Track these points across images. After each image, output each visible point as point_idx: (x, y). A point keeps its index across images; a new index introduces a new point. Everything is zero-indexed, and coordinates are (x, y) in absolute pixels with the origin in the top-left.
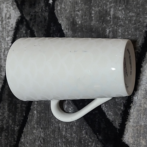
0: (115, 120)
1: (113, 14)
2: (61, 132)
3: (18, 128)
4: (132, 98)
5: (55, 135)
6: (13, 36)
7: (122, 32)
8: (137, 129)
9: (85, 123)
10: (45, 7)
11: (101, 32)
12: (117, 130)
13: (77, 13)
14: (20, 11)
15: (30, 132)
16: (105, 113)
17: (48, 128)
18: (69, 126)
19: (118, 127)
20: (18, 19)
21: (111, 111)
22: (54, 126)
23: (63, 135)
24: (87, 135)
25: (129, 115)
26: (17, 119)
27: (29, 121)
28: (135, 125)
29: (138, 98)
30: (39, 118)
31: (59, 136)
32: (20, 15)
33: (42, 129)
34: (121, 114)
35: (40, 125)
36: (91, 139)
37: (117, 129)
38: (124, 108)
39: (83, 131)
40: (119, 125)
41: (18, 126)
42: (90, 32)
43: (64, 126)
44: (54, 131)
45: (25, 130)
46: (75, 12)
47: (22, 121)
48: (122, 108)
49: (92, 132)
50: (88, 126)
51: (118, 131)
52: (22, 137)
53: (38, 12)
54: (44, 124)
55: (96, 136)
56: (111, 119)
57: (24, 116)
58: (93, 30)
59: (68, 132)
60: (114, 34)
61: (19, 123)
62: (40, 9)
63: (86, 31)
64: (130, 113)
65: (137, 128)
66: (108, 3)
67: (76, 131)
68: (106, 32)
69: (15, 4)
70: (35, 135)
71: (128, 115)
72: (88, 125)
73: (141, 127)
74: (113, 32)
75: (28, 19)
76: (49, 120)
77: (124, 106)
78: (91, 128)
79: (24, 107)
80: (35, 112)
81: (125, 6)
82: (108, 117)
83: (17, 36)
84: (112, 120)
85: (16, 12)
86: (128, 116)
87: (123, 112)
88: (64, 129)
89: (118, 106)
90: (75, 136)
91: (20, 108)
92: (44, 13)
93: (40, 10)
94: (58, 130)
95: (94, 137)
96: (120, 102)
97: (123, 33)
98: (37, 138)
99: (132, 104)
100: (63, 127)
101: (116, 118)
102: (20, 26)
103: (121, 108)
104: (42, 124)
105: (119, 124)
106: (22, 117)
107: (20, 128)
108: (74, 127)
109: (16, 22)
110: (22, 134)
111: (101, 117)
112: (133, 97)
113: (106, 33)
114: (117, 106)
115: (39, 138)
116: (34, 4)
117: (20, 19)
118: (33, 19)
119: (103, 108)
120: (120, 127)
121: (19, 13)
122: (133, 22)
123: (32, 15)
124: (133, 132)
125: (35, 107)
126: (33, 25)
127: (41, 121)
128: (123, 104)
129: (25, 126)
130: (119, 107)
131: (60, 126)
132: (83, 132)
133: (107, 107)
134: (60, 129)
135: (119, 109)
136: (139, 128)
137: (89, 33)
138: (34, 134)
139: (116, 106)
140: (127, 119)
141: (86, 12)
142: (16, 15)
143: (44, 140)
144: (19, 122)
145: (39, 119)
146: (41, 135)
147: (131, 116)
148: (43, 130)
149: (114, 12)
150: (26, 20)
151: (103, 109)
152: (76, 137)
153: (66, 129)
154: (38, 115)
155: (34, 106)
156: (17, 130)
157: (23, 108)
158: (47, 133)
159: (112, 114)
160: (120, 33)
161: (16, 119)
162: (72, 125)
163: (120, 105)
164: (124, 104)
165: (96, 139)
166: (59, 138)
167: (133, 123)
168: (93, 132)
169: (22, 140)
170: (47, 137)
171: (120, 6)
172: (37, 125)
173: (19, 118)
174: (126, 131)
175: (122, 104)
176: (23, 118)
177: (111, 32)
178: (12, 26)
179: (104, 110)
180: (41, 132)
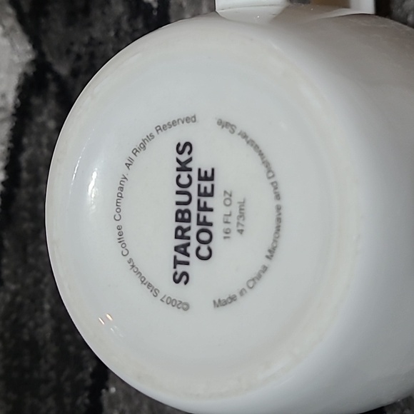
6: (11, 141)
10: (129, 20)
14: (30, 42)
20: (25, 74)
32: (30, 57)
53: (100, 43)
62: (108, 30)
69: (9, 15)
75: (63, 69)
83: (25, 141)
85: (18, 47)
93: (112, 34)
102: (36, 101)
109: (18, 88)
116: (86, 11)
117: (34, 73)
121: (29, 47)
123: (79, 57)
142: (16, 58)
150: (57, 78)
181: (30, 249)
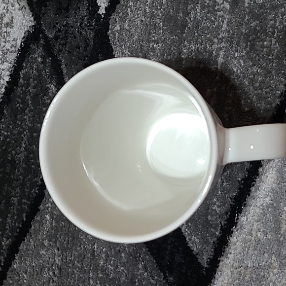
0: (202, 251)
1: (223, 63)
2: (96, 260)
3: (8, 241)
4: (236, 218)
5: (84, 264)
8: (240, 272)
9: (144, 249)
10: (88, 19)
12: (203, 270)
13: (153, 46)
15: (33, 252)
16: (185, 238)
17: (71, 249)
18: (115, 251)
19: (206, 264)
20: (29, 31)
21: (198, 235)
22: (84, 247)
23: (100, 265)
24: (146, 272)
25: (227, 246)
26: (9, 225)
27: (33, 232)
28: (237, 265)
29: (247, 219)
30: (55, 228)
31: (91, 266)
33: (58, 249)
34: (214, 243)
35: (56, 243)
36: (153, 279)
37: (203, 267)
38: (220, 233)
39: (139, 263)
40: (207, 261)
41: (8, 239)
43: (104, 250)
44: (82, 257)
45: (23, 247)
46: (149, 42)
47: (18, 230)
48: (217, 233)
49: (155, 266)
50: (149, 256)
51: (204, 272)
52: (15, 260)
53: (72, 27)
54: (63, 241)
55: (162, 274)
56: (195, 250)
57: (23, 220)
59: (111, 262)
61: (11, 234)
62: (77, 22)
64: (230, 243)
65: (239, 270)
66: (216, 40)
67: (127, 262)
70: (42, 260)
71: (226, 246)
72: (149, 253)
73: (247, 269)
76: (75, 236)
77: (221, 229)
78: (154, 259)
79: (25, 204)
80: (48, 217)
81: (247, 53)
82: (190, 245)
83: (24, 64)
84: (197, 251)
86: (225, 248)
87: (217, 239)
88: (104, 256)
89: (211, 229)
90: (123, 271)
91: (16, 205)
92: (86, 31)
93: (79, 24)
94: (91, 255)
95: (159, 276)
96: (215, 222)
98: (47, 265)
99: (234, 227)
100: (100, 252)
101: (205, 248)
102: (33, 47)
103: (215, 234)
104: (59, 241)
105: (209, 260)
106: (19, 223)
107: (13, 242)
108: (123, 255)
110: (16, 255)
111: (177, 244)
112: (238, 216)
114: (209, 229)
115: (50, 265)
116: (67, 10)
117: (33, 32)
118: (61, 37)
120: (209, 265)
121: (32, 19)
122: (258, 84)
123: (59, 31)
124: (232, 276)
125: (48, 208)
126: (60, 50)
127: (58, 236)
129: (24, 240)
130: (213, 230)
131: (95, 249)
132: (140, 266)
133: (190, 227)
134: (94, 254)
135: (212, 235)
136: (244, 271)
138: (41, 257)
139: (208, 229)
140: (224, 251)
141: (171, 47)
143: (60, 269)
144: (12, 230)
145: (55, 230)
146: (55, 261)
147: (230, 248)
148: (60, 252)
149: (224, 59)
150: (46, 37)
151: (182, 231)
152: (125, 273)
153: (107, 256)
154: (53, 224)
155: (47, 206)
156: (6, 245)
157: (23, 206)
158: (68, 258)
159: (198, 241)
161: (7, 224)
162: (120, 251)
163: (215, 228)
164: (222, 226)
165: (162, 280)
166: (90, 269)
167: (234, 260)
168: (157, 266)
169: (15, 266)
170: (67, 266)
171: (237, 51)
172: (49, 241)
173: (13, 224)
174: (219, 273)
175: (219, 226)
176: (20, 226)
178: (13, 43)
179: (184, 232)
180: (55, 255)
181: (18, 117)
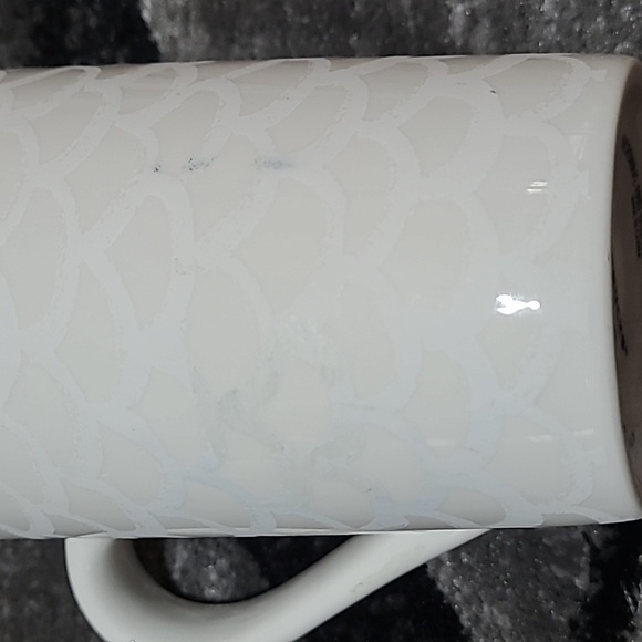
7: (568, 16)
11: (411, 24)
16: (455, 617)
21: (502, 598)
25: (633, 630)
34: (573, 624)
38: (592, 580)
42: (332, 31)
48: (580, 582)
58: (353, 15)
60: (506, 33)
63: (306, 20)
68: (448, 24)
71: (626, 634)
74: (496, 21)
77: (592, 565)
87: (586, 608)
89: (553, 567)
97: (574, 20)
103: (573, 583)
113: (450, 31)
114: (545, 569)
119: (442, 577)
128: (586, 549)
130: (560, 573)
133: (471, 569)
135: (561, 592)
137: (326, 37)
139: (537, 567)
151: (440, 586)
159: (509, 625)
160: (548, 22)
163: (566, 563)
164: (594, 551)
175: (581, 553)
177: (486, 23)
179: (446, 590)
